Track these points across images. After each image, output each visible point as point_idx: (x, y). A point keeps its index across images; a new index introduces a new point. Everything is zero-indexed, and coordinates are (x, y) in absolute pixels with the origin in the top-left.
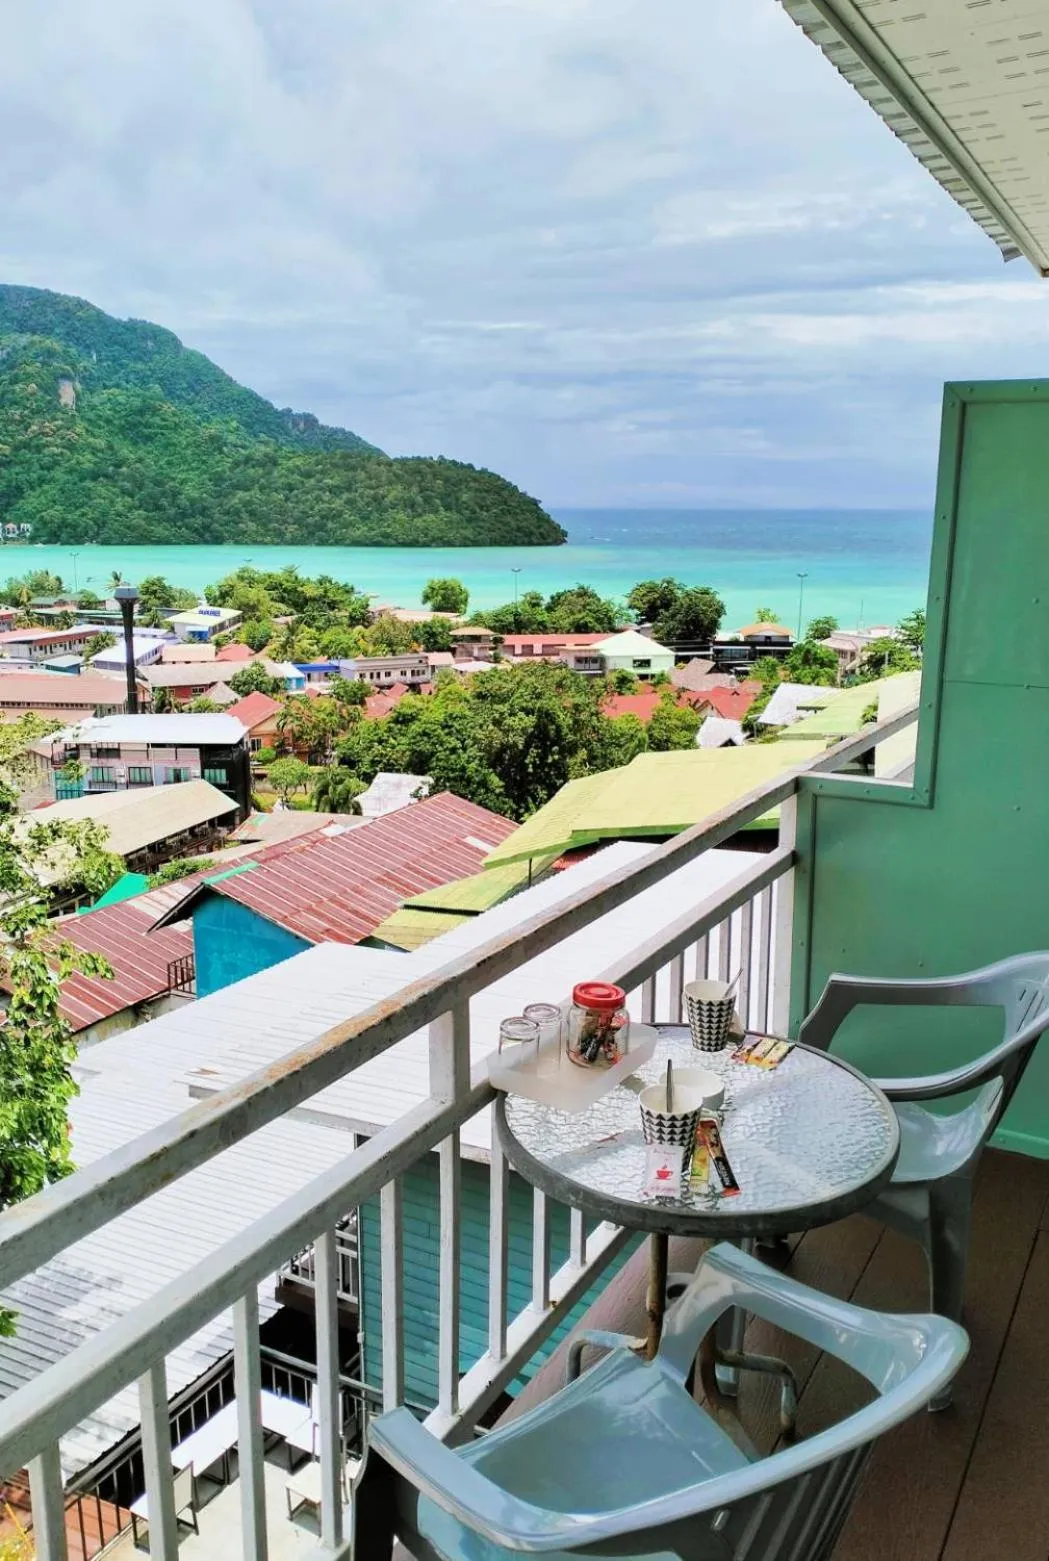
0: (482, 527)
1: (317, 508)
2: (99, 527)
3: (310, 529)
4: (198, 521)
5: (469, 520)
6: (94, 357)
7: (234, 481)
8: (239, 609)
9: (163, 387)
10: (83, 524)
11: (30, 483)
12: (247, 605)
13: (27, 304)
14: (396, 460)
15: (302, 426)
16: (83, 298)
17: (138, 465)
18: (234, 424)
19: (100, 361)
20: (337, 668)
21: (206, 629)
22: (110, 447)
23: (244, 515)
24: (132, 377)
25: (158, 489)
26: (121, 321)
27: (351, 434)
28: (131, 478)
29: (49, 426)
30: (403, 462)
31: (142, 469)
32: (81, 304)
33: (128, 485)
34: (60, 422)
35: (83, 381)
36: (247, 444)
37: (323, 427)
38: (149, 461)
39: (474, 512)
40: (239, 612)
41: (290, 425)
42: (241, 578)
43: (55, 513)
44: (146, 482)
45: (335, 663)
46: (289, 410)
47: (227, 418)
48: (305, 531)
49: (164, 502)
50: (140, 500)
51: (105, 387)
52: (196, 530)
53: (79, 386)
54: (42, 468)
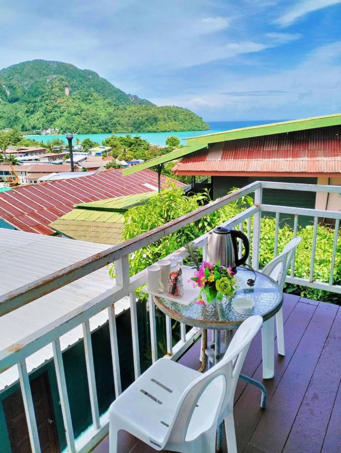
0: (185, 126)
1: (138, 122)
2: (77, 129)
3: (136, 128)
4: (104, 127)
5: (181, 124)
6: (75, 81)
7: (114, 115)
8: (111, 147)
9: (94, 88)
10: (72, 128)
11: (58, 117)
12: (114, 146)
13: (56, 66)
14: (160, 107)
15: (133, 99)
16: (71, 64)
17: (87, 111)
18: (114, 99)
19: (77, 82)
20: (138, 162)
21: (100, 152)
22: (79, 106)
23: (117, 125)
24: (85, 86)
25: (93, 118)
26: (82, 70)
27: (148, 101)
28: (86, 115)
29: (62, 100)
30: (162, 107)
31: (89, 112)
32: (71, 66)
33: (85, 117)
34: (65, 99)
35: (72, 87)
36: (118, 104)
37: (140, 99)
38: (90, 109)
39: (183, 121)
40: (111, 148)
41: (130, 99)
42: (112, 138)
43: (65, 125)
44: (90, 116)
45: (138, 160)
46: (130, 94)
47: (112, 97)
48: (134, 128)
49: (94, 121)
50: (88, 121)
51: (78, 89)
52: (104, 129)
53: (70, 89)
54: (61, 113)
